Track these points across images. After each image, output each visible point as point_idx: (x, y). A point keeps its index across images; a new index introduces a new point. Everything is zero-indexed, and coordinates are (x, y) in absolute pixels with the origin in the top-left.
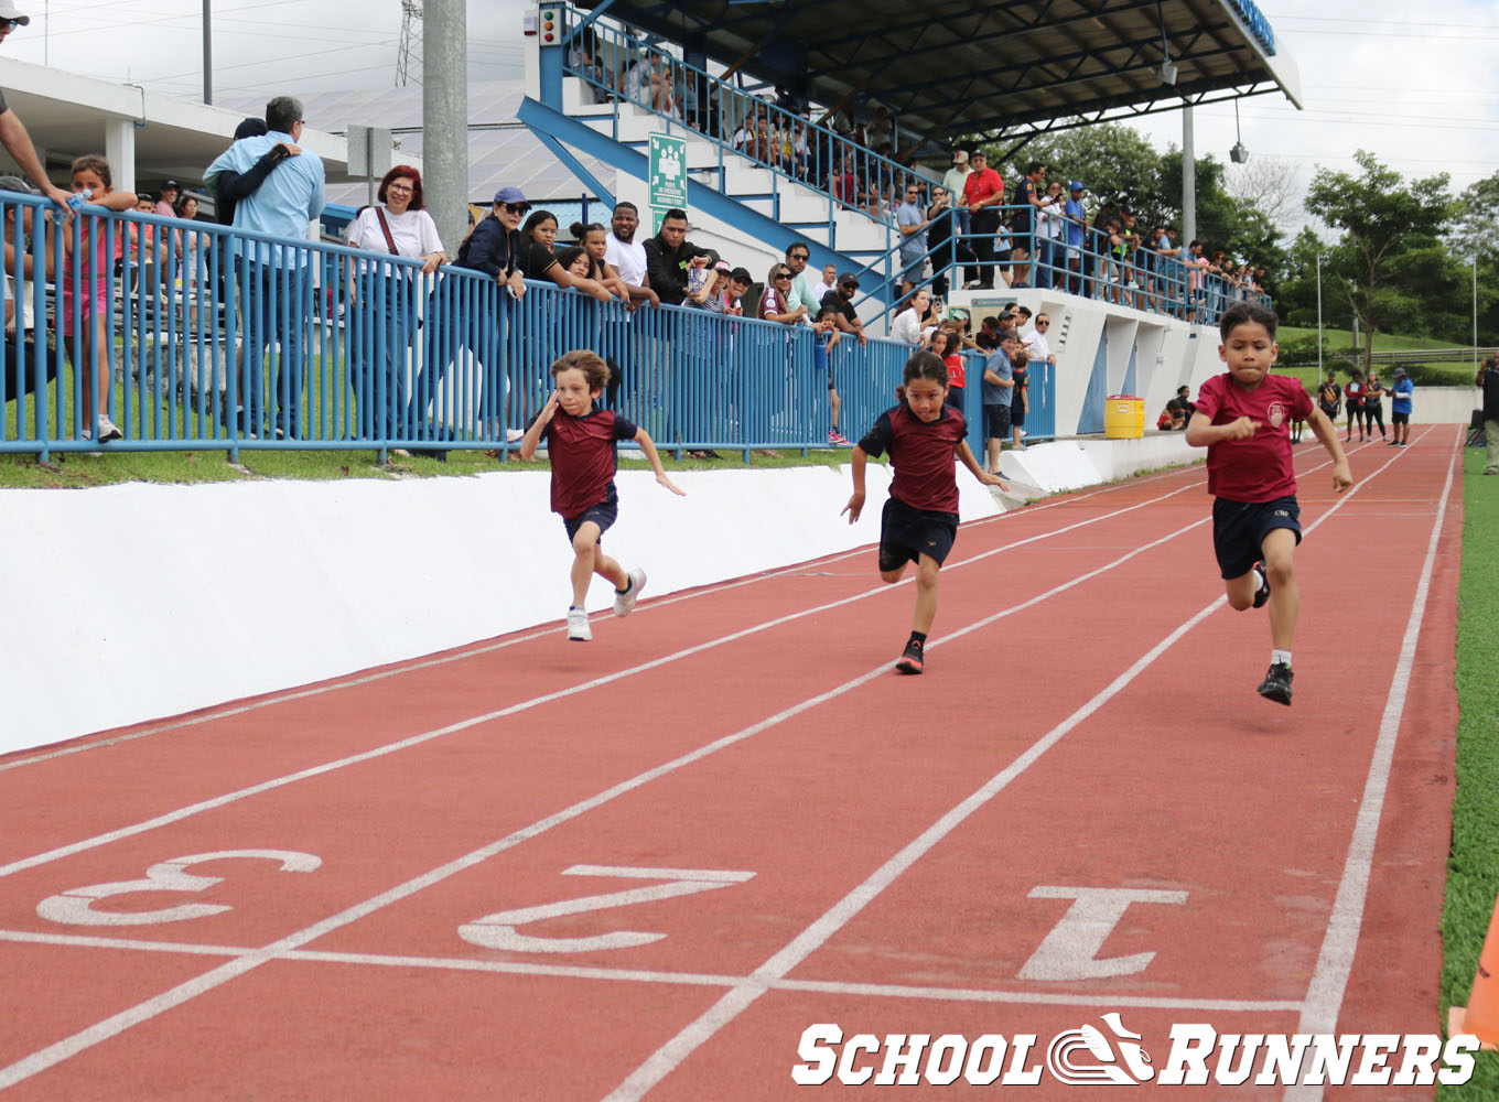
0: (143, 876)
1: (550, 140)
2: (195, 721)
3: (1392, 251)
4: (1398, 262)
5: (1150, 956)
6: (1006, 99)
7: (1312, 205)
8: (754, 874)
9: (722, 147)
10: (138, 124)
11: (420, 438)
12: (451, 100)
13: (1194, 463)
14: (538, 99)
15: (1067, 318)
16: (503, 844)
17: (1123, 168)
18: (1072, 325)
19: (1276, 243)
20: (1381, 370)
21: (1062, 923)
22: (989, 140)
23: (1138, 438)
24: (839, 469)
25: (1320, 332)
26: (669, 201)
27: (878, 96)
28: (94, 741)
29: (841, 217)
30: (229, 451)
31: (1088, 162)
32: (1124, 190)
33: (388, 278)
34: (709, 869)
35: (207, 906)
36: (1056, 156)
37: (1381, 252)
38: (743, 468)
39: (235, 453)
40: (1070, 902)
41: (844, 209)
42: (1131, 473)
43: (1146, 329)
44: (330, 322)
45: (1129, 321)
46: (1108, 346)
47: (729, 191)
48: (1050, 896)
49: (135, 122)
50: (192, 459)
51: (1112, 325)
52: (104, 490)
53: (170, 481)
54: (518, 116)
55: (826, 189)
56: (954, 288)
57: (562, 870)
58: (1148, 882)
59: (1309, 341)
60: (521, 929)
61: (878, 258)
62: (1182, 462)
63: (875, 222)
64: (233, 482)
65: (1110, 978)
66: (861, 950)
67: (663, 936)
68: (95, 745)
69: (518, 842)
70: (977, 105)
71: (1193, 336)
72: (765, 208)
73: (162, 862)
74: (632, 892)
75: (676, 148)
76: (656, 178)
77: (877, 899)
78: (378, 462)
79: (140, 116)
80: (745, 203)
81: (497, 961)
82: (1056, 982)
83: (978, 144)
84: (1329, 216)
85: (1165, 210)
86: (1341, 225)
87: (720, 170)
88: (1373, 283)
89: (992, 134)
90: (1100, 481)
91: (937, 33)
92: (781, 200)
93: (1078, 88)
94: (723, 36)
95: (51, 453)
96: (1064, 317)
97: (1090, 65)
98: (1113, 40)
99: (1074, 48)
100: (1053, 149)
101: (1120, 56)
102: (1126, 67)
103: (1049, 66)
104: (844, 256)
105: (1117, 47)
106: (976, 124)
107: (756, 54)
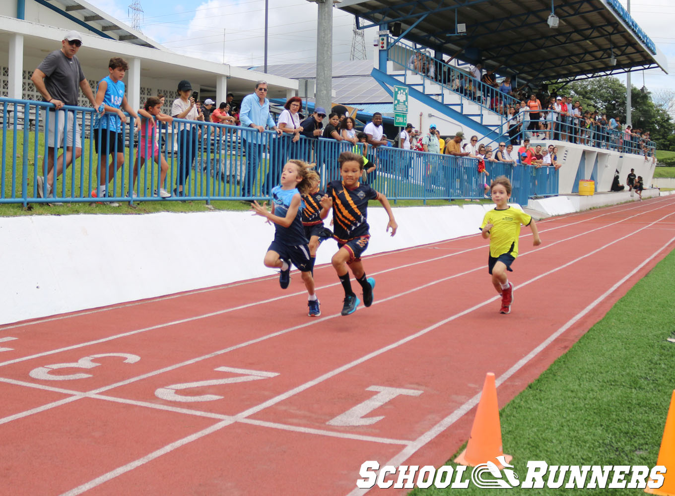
0: (77, 361)
1: (382, 83)
5: (381, 418)
8: (279, 374)
9: (443, 87)
10: (228, 77)
13: (617, 204)
14: (378, 69)
15: (567, 151)
16: (207, 356)
17: (613, 93)
18: (569, 153)
19: (670, 121)
21: (366, 402)
22: (552, 83)
23: (591, 196)
24: (462, 207)
26: (401, 109)
27: (511, 67)
29: (485, 112)
30: (207, 201)
31: (601, 90)
32: (614, 100)
33: (274, 139)
34: (266, 371)
35: (85, 375)
36: (589, 88)
38: (422, 206)
39: (209, 201)
40: (377, 393)
42: (588, 208)
43: (599, 155)
45: (595, 152)
46: (586, 161)
47: (445, 103)
48: (373, 390)
49: (227, 77)
50: (192, 203)
51: (584, 153)
52: (151, 215)
53: (179, 212)
54: (371, 74)
55: (480, 103)
57: (215, 368)
58: (415, 386)
60: (178, 392)
61: (496, 128)
62: (612, 204)
63: (497, 115)
64: (204, 212)
65: (359, 426)
66: (283, 408)
67: (222, 397)
68: (114, 308)
69: (213, 356)
70: (547, 71)
71: (621, 157)
72: (458, 109)
73: (88, 356)
74: (230, 379)
75: (404, 91)
76: (396, 102)
77: (311, 387)
79: (229, 75)
80: (450, 107)
81: (157, 404)
82: (337, 426)
87: (442, 95)
89: (554, 81)
90: (574, 211)
91: (529, 45)
92: (464, 106)
93: (584, 65)
94: (450, 46)
95: (134, 201)
96: (565, 151)
97: (588, 57)
98: (596, 48)
99: (581, 51)
100: (588, 85)
101: (599, 54)
102: (601, 58)
103: (573, 58)
104: (486, 127)
105: (597, 51)
106: (547, 78)
107: (464, 52)
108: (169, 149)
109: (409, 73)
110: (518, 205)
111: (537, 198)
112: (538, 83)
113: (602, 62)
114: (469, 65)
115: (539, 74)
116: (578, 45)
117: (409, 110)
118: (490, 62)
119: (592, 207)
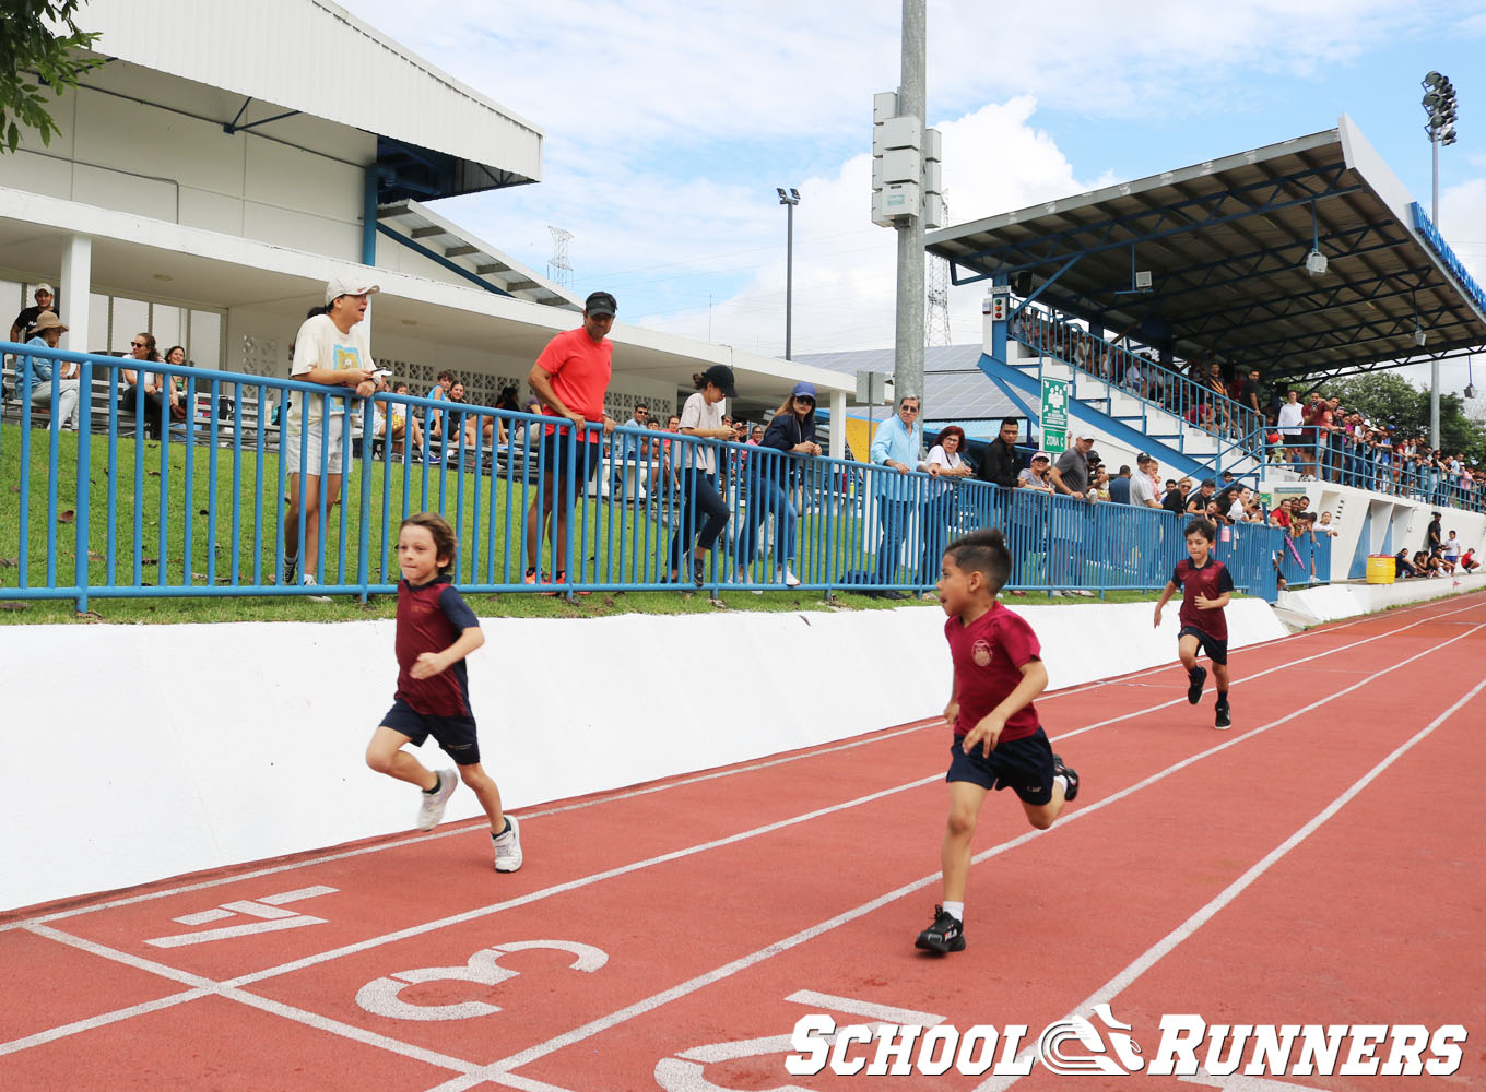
0: (465, 961)
1: (999, 381)
2: (626, 795)
6: (1308, 356)
8: (944, 1018)
9: (1110, 387)
11: (857, 582)
12: (913, 355)
14: (991, 354)
15: (1342, 502)
16: (760, 956)
17: (1392, 400)
18: (1345, 506)
22: (1296, 382)
23: (1387, 584)
26: (1054, 423)
28: (546, 809)
29: (1187, 431)
30: (712, 591)
31: (1369, 396)
34: (910, 1007)
35: (483, 1005)
36: (1347, 393)
39: (716, 592)
41: (1190, 426)
42: (1384, 607)
43: (1399, 509)
44: (844, 495)
45: (1391, 503)
46: (1372, 521)
47: (1113, 415)
50: (685, 597)
51: (1374, 508)
52: (607, 619)
53: (660, 613)
54: (978, 365)
55: (1178, 414)
56: (1263, 480)
57: (788, 995)
60: (710, 1071)
63: (1208, 435)
64: (708, 613)
70: (1287, 359)
72: (1137, 425)
73: (489, 947)
75: (1061, 387)
76: (1047, 407)
78: (825, 599)
80: (1123, 422)
83: (1287, 384)
87: (1108, 400)
89: (1298, 378)
90: (1361, 613)
91: (1259, 313)
92: (1148, 420)
93: (1357, 348)
94: (1115, 314)
95: (575, 592)
96: (1338, 500)
97: (1366, 333)
98: (1382, 317)
99: (1354, 322)
100: (1344, 386)
101: (1387, 327)
102: (1391, 334)
103: (1337, 334)
104: (1189, 457)
105: (1384, 321)
106: (1288, 372)
107: (1139, 326)
108: (630, 494)
109: (1047, 361)
110: (1264, 601)
111: (1293, 588)
112: (1268, 382)
113: (1389, 341)
114: (1147, 350)
115: (1273, 365)
116: (1350, 311)
117: (1068, 423)
118: (1184, 343)
119: (1390, 605)
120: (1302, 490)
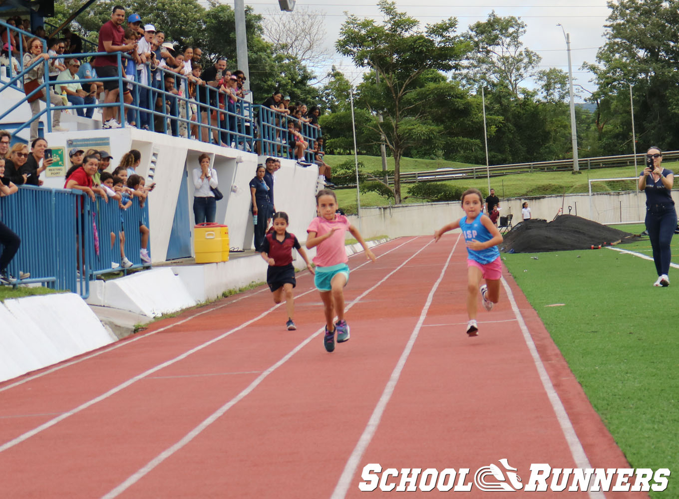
3: (414, 84)
4: (418, 94)
7: (343, 47)
15: (154, 155)
18: (159, 160)
19: (309, 83)
20: (409, 188)
23: (224, 262)
25: (356, 158)
37: (404, 85)
42: (220, 294)
43: (221, 162)
46: (188, 178)
51: (191, 159)
59: (346, 166)
84: (358, 57)
85: (213, 56)
86: (368, 64)
88: (398, 114)
96: (152, 154)
111: (107, 276)
120: (105, 141)
